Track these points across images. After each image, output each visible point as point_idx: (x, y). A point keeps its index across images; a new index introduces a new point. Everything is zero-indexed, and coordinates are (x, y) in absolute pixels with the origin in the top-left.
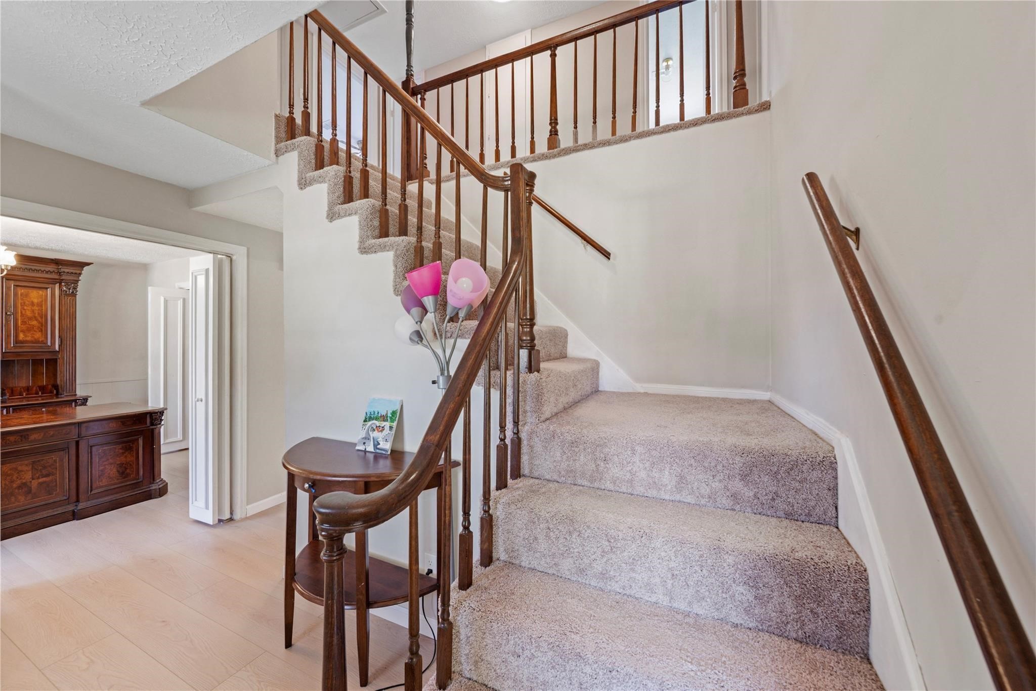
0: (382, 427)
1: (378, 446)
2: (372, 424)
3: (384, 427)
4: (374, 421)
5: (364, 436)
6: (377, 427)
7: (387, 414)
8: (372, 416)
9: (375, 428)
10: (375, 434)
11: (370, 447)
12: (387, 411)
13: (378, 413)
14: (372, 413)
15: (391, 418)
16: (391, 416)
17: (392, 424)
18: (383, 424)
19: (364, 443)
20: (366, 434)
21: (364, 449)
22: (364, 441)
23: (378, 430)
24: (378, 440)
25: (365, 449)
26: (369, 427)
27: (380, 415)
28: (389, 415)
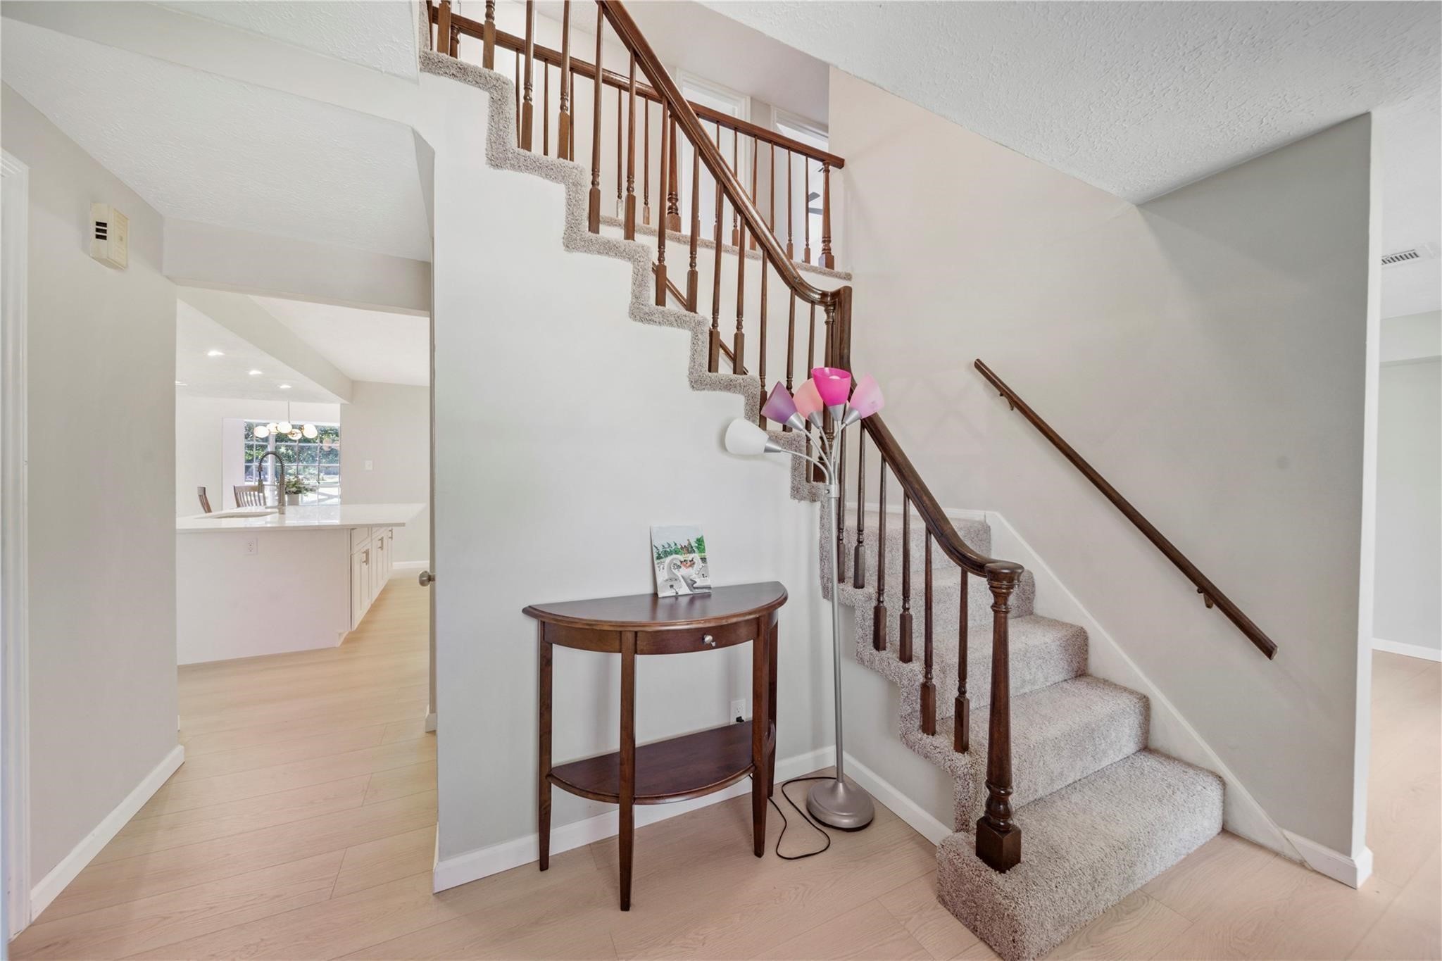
0: (690, 561)
1: (695, 585)
2: (672, 560)
3: (692, 560)
4: (674, 556)
5: (667, 577)
6: (681, 562)
7: (690, 544)
8: (668, 550)
9: (679, 563)
10: (684, 571)
11: (682, 589)
12: (688, 540)
13: (676, 544)
14: (666, 546)
15: (698, 548)
16: (697, 545)
17: (703, 554)
18: (690, 557)
19: (672, 586)
20: (668, 574)
21: (674, 594)
22: (671, 583)
23: (685, 566)
24: (691, 577)
25: (677, 593)
26: (670, 564)
27: (679, 547)
28: (694, 544)
